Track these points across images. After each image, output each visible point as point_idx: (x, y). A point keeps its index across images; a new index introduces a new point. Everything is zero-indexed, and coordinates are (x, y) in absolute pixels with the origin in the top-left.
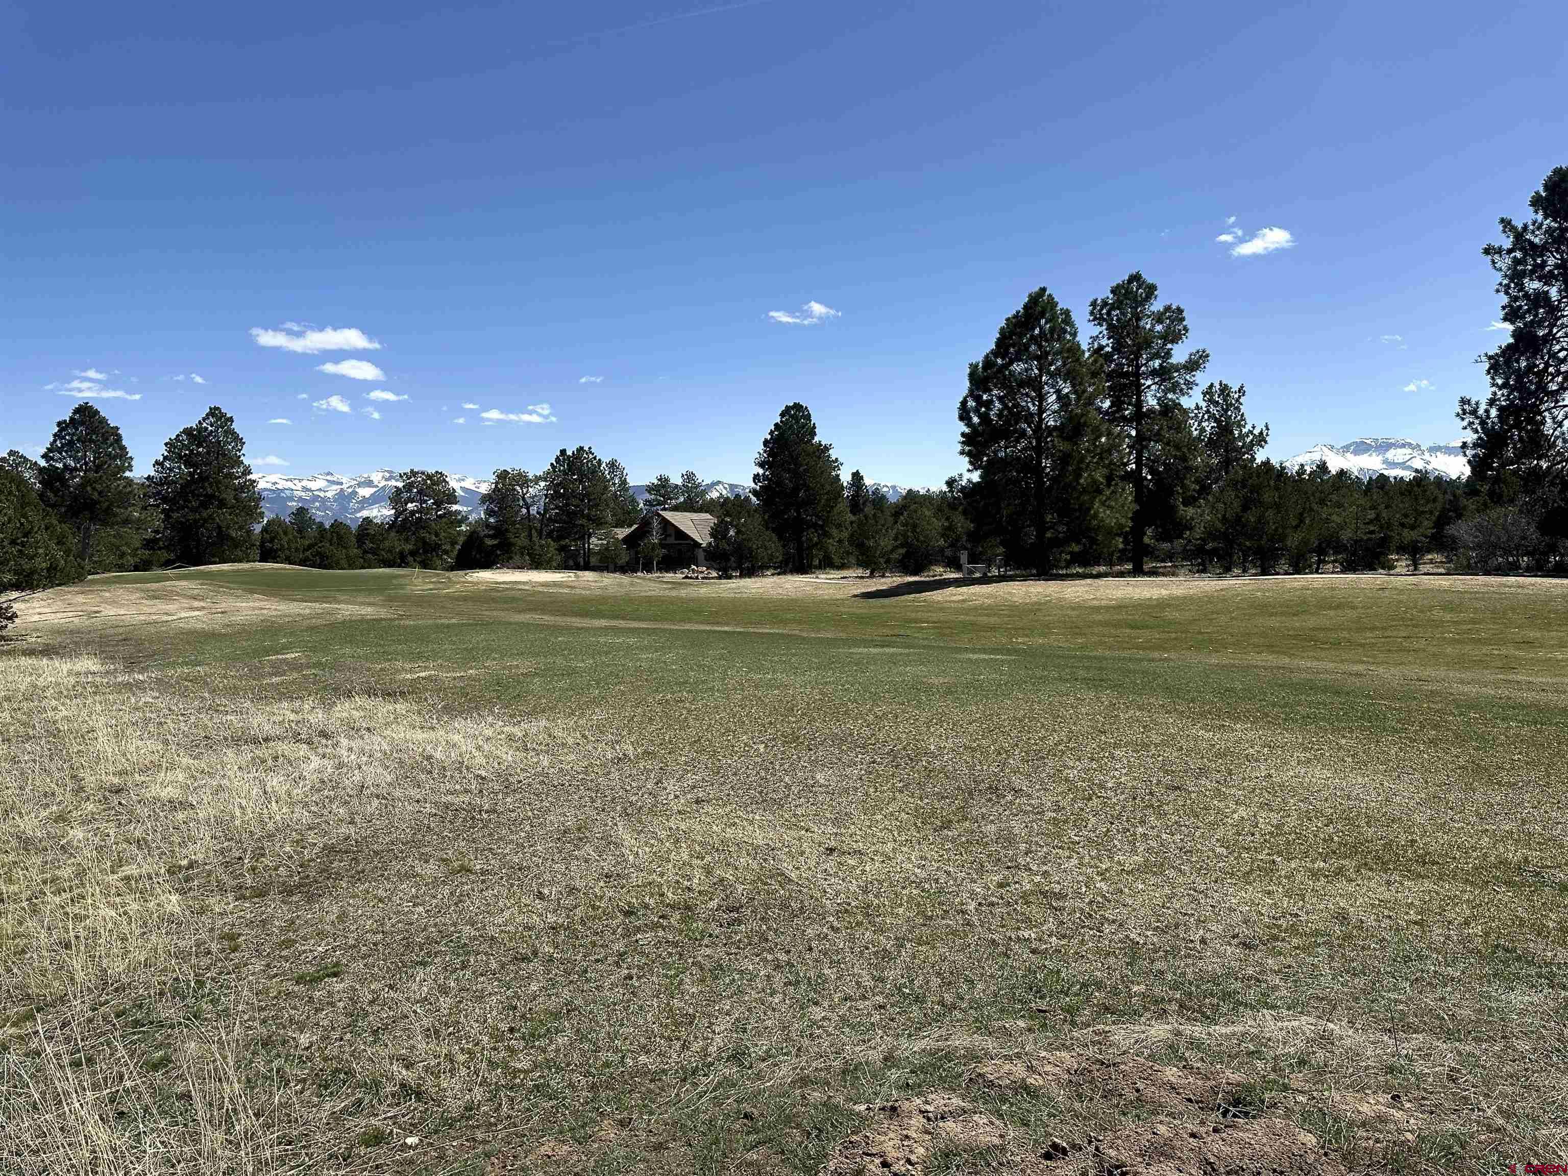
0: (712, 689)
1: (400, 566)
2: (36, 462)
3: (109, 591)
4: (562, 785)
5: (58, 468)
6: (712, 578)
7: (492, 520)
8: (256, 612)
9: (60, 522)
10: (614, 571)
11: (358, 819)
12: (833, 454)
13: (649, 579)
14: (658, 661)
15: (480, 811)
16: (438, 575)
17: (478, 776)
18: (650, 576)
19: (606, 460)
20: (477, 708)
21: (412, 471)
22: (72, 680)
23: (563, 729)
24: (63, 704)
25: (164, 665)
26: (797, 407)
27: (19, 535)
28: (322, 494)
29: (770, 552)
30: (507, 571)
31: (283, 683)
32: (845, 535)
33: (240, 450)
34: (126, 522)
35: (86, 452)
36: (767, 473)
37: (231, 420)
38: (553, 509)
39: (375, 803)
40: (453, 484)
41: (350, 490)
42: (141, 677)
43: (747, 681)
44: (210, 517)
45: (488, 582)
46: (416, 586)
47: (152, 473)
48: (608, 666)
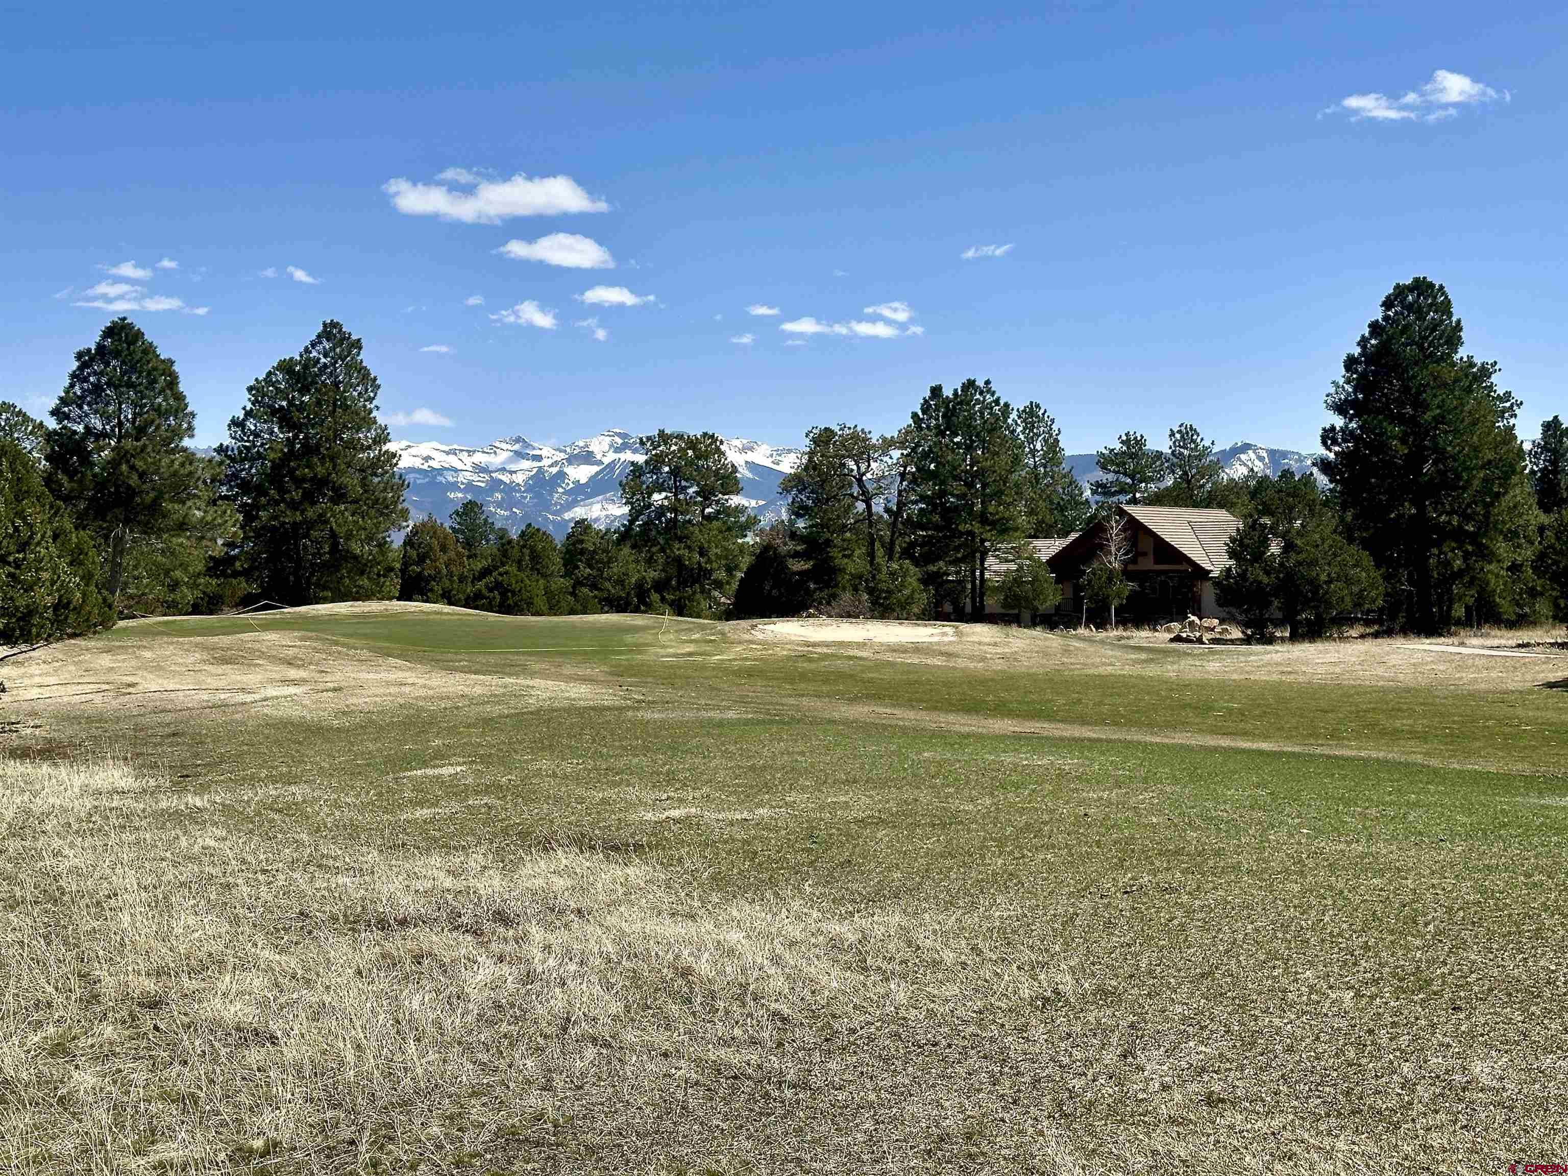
0: (1236, 867)
1: (636, 610)
2: (41, 423)
3: (150, 648)
4: (935, 1044)
5: (75, 432)
6: (1233, 642)
7: (801, 524)
8: (392, 690)
9: (76, 528)
10: (1033, 624)
11: (558, 1082)
12: (1500, 383)
13: (1102, 642)
14: (1122, 805)
15: (780, 1083)
16: (703, 628)
17: (774, 1014)
18: (1102, 635)
19: (1018, 404)
20: (772, 882)
21: (662, 433)
22: (89, 803)
23: (935, 932)
24: (72, 845)
25: (235, 781)
26: (1421, 286)
27: (12, 548)
28: (505, 478)
29: (1355, 589)
30: (829, 621)
31: (433, 820)
32: (1528, 553)
33: (371, 400)
34: (182, 526)
35: (120, 404)
36: (1353, 425)
37: (358, 344)
38: (915, 502)
39: (590, 1052)
40: (734, 456)
41: (554, 470)
42: (199, 804)
43: (1313, 855)
44: (322, 519)
45: (791, 642)
46: (664, 647)
47: (227, 441)
48: (1023, 810)
